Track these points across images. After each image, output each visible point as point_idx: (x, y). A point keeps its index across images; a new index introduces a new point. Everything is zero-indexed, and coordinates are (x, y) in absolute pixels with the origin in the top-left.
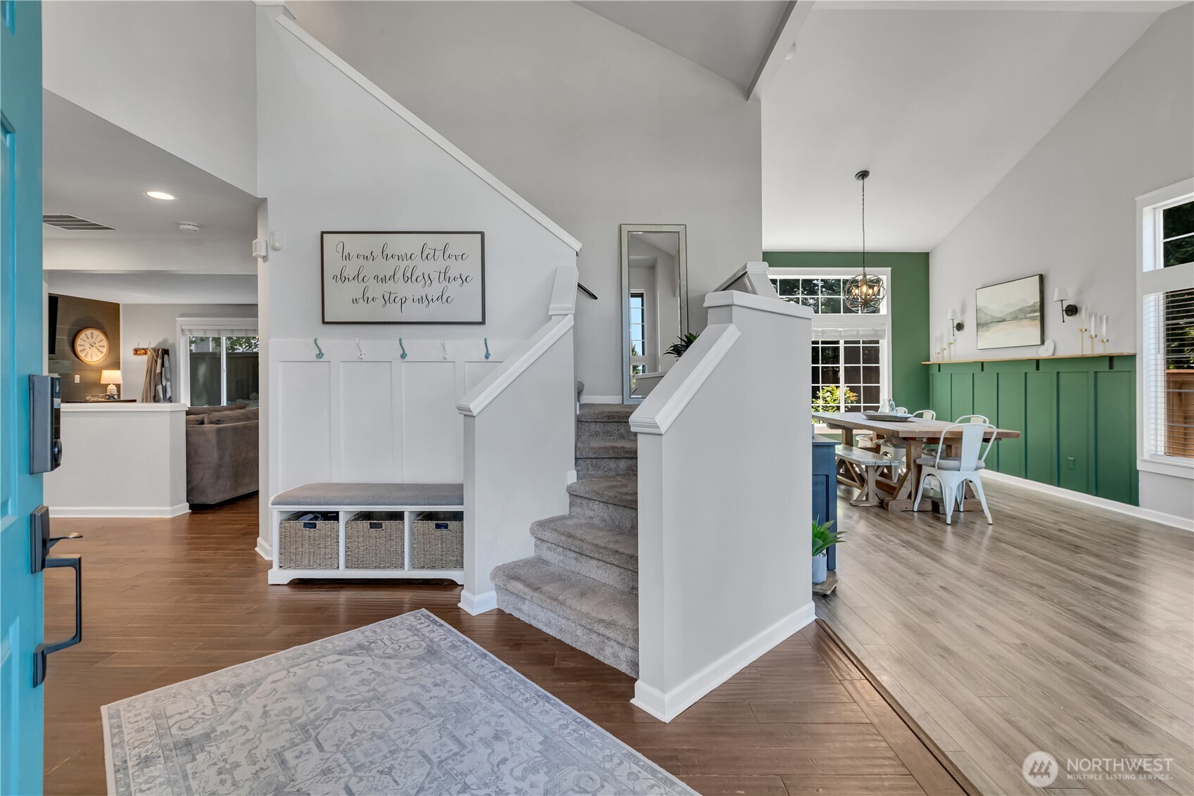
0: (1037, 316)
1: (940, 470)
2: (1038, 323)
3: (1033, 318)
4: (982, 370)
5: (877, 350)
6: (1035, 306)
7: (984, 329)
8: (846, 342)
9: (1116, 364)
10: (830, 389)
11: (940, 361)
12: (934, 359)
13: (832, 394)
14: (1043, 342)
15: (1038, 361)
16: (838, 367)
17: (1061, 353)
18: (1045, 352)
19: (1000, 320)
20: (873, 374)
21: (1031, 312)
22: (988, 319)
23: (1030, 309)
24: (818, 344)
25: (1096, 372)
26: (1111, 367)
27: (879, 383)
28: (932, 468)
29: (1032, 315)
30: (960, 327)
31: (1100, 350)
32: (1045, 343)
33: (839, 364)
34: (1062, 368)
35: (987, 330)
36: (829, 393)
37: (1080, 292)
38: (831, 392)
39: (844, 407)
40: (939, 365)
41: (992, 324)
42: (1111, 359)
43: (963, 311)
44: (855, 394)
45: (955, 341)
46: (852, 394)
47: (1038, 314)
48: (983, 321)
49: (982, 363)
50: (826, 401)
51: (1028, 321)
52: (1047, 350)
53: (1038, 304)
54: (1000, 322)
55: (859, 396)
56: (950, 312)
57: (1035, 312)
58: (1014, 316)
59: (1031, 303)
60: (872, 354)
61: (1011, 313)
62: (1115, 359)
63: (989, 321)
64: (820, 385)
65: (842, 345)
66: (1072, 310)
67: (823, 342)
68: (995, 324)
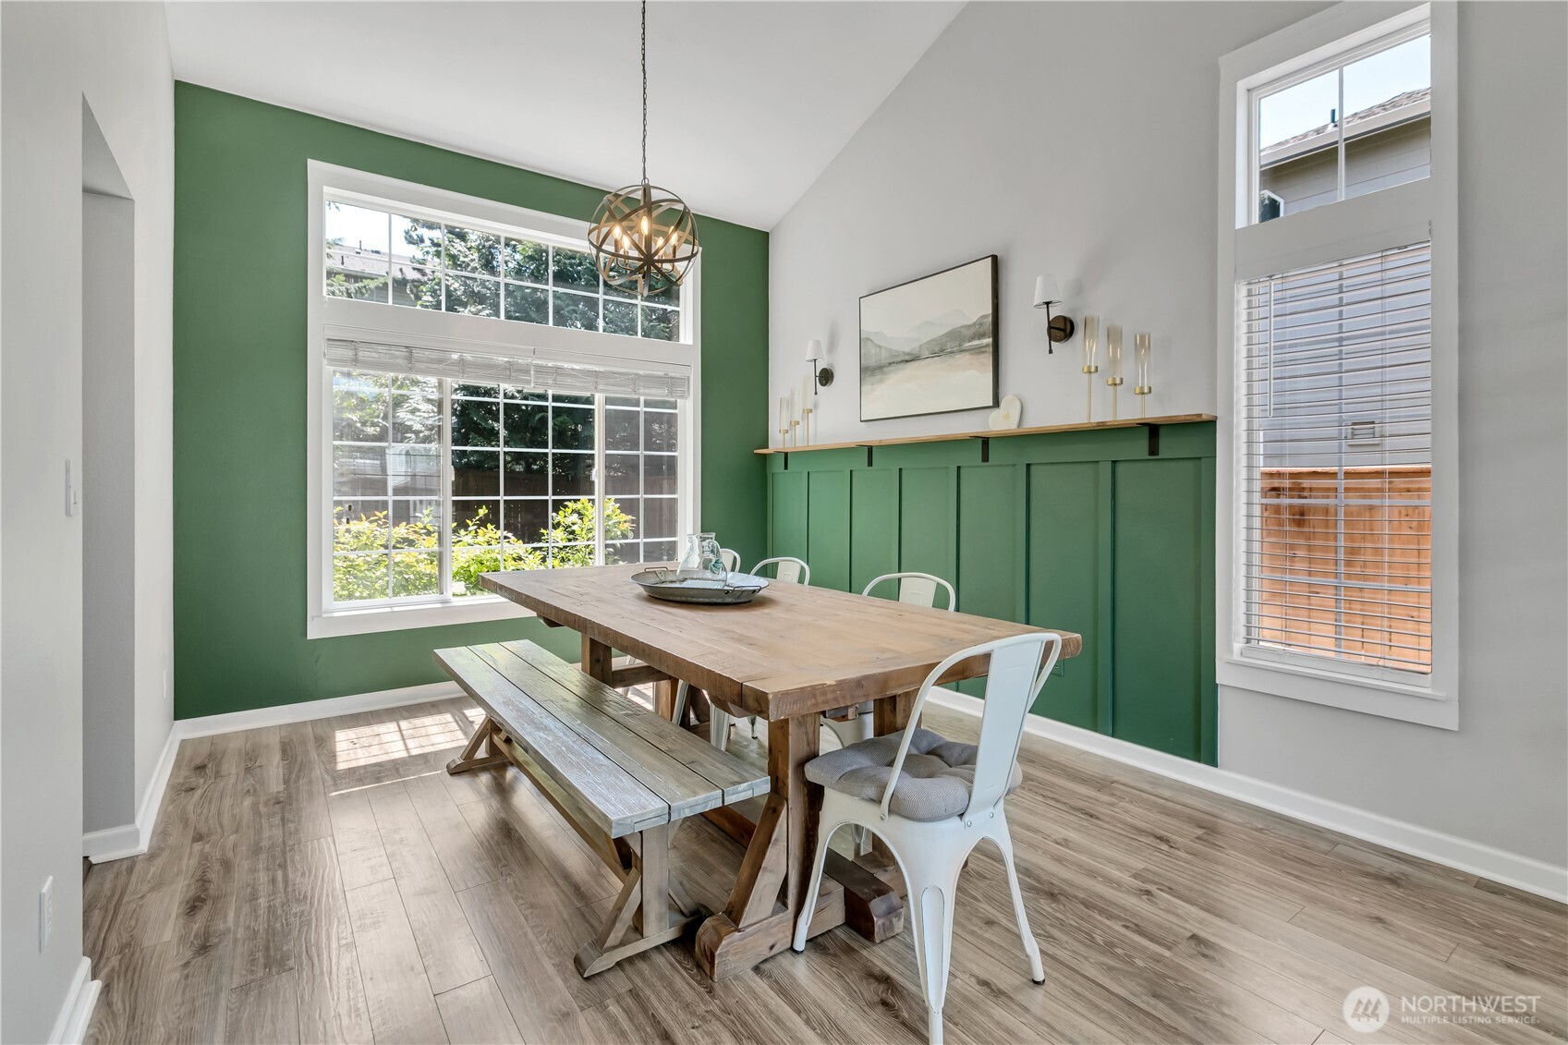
0: (987, 346)
1: (896, 820)
2: (987, 360)
3: (978, 350)
4: (870, 464)
5: (671, 421)
6: (981, 324)
7: (878, 377)
8: (608, 401)
9: (1164, 442)
10: (579, 506)
11: (789, 448)
12: (778, 440)
13: (581, 515)
14: (996, 403)
15: (985, 442)
16: (592, 456)
17: (1035, 423)
18: (1001, 422)
19: (907, 358)
20: (663, 472)
21: (973, 338)
22: (884, 357)
23: (971, 331)
24: (546, 400)
25: (1114, 462)
26: (1153, 450)
27: (674, 493)
28: (871, 808)
29: (976, 342)
30: (826, 377)
31: (1130, 411)
32: (1003, 403)
33: (592, 448)
34: (1036, 455)
35: (881, 381)
36: (576, 516)
37: (1079, 289)
38: (579, 514)
39: (602, 547)
40: (786, 454)
41: (891, 368)
42: (1153, 430)
43: (832, 346)
44: (630, 517)
45: (816, 406)
46: (624, 517)
47: (989, 340)
48: (872, 362)
49: (870, 449)
50: (573, 532)
51: (966, 358)
52: (1007, 416)
53: (990, 319)
54: (907, 361)
55: (636, 522)
56: (810, 345)
57: (982, 336)
58: (937, 349)
59: (973, 318)
60: (664, 428)
61: (927, 343)
62: (1162, 431)
63: (884, 362)
64: (550, 497)
65: (599, 408)
66: (1062, 329)
67: (556, 398)
68: (900, 366)
